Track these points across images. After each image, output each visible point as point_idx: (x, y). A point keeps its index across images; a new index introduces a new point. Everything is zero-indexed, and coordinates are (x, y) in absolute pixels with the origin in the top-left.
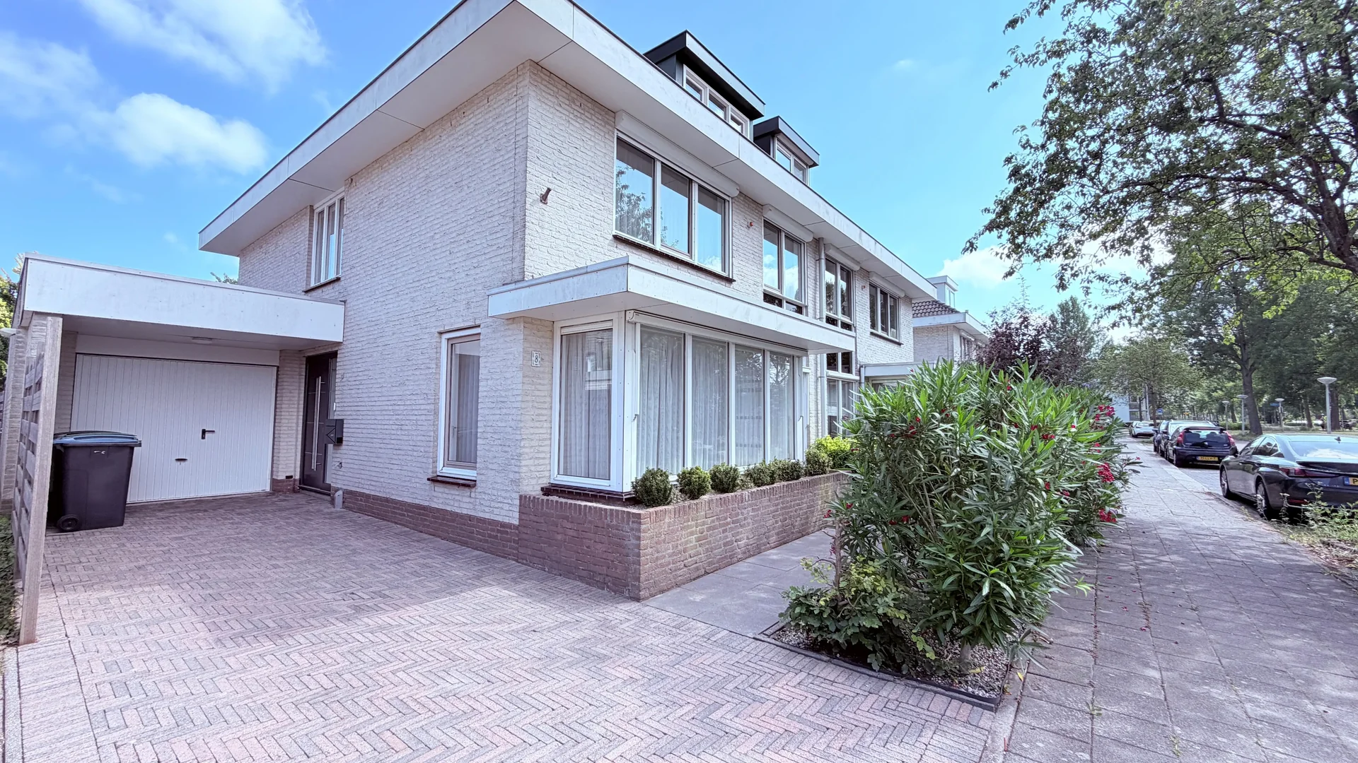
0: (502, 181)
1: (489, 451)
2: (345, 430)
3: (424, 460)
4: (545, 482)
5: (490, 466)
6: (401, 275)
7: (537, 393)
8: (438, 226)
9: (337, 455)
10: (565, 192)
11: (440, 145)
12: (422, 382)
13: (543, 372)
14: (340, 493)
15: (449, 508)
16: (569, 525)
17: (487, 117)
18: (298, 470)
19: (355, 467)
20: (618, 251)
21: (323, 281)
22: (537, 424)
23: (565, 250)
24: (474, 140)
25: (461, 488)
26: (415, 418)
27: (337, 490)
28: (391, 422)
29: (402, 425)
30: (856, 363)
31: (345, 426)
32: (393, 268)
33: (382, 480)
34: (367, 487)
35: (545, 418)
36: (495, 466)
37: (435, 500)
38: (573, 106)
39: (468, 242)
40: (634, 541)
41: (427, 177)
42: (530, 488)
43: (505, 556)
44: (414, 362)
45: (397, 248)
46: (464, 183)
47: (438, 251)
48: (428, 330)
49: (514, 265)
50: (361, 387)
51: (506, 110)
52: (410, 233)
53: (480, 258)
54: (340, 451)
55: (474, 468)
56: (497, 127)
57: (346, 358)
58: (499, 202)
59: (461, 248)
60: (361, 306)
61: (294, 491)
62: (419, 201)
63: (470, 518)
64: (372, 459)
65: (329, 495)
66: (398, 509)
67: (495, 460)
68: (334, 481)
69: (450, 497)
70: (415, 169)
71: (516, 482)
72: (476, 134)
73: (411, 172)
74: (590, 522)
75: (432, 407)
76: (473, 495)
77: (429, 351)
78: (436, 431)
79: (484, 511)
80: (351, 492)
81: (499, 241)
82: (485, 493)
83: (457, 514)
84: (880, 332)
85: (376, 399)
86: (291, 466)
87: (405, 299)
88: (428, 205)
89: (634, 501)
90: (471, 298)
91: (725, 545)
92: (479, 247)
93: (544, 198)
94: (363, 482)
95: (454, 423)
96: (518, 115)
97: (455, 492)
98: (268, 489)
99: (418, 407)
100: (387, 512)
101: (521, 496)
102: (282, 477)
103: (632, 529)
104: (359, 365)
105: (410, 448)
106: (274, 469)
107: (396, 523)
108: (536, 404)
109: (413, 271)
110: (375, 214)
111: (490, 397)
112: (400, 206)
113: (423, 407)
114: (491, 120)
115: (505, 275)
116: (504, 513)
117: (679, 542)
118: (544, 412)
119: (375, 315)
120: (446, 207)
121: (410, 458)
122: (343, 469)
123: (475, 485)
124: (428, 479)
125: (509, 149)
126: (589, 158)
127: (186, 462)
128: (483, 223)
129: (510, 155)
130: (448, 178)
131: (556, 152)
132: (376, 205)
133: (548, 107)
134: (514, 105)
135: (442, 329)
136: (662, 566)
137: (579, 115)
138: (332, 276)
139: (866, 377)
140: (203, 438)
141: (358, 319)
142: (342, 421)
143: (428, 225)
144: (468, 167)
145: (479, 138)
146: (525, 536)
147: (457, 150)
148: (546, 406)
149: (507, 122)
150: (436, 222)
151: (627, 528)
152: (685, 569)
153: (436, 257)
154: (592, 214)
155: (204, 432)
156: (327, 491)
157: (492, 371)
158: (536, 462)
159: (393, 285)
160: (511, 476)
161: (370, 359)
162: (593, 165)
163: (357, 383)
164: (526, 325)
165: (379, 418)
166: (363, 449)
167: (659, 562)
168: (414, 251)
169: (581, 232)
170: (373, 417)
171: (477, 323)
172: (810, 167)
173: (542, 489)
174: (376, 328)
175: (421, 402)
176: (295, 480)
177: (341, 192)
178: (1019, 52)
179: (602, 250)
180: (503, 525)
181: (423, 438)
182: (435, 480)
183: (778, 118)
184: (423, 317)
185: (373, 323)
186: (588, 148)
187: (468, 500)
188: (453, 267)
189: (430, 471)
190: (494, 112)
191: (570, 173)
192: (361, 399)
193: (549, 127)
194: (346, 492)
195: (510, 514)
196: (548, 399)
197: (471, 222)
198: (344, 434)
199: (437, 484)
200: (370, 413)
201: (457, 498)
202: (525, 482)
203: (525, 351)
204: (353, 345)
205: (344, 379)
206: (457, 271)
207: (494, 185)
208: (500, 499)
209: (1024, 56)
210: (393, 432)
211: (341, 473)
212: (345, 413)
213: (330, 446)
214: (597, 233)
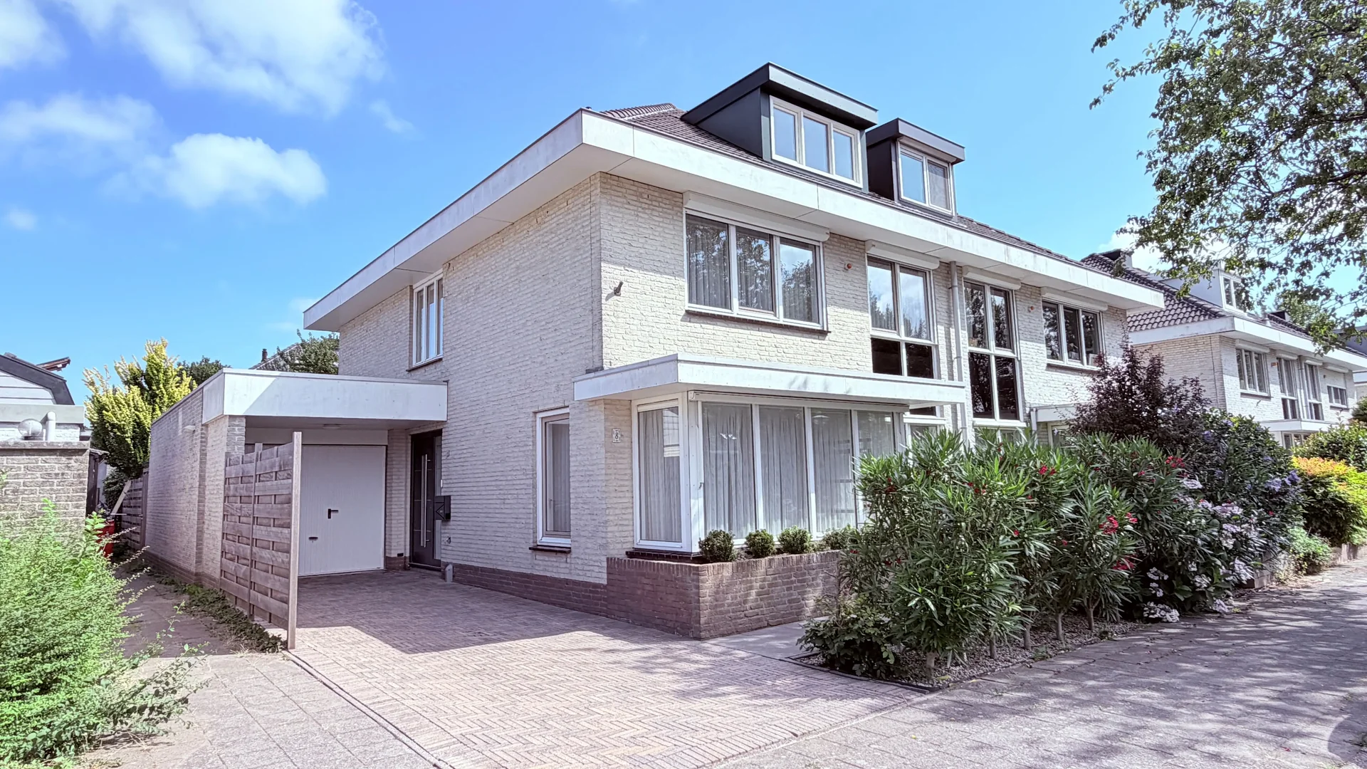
0: (582, 277)
1: (581, 520)
2: (452, 506)
3: (526, 531)
4: (629, 547)
5: (582, 533)
6: (498, 358)
7: (619, 466)
8: (530, 314)
9: (446, 531)
10: (637, 280)
11: (529, 239)
12: (521, 459)
13: (625, 448)
14: (450, 567)
15: (548, 574)
16: (645, 581)
17: (567, 218)
18: (408, 547)
19: (464, 541)
20: (692, 324)
21: (424, 360)
22: (621, 494)
23: (639, 333)
24: (557, 238)
25: (559, 554)
26: (516, 492)
27: (447, 565)
28: (495, 497)
29: (504, 499)
30: (1024, 406)
31: (452, 502)
32: (491, 351)
33: (488, 552)
34: (475, 560)
35: (627, 488)
36: (586, 533)
37: (537, 568)
38: (641, 200)
39: (556, 330)
40: (694, 590)
41: (518, 268)
42: (616, 552)
43: (597, 613)
44: (513, 440)
45: (494, 332)
46: (550, 276)
47: (530, 337)
48: (524, 410)
49: (595, 353)
50: (465, 464)
51: (583, 214)
52: (504, 319)
53: (566, 346)
54: (447, 527)
55: (569, 536)
56: (576, 229)
57: (450, 437)
58: (580, 296)
59: (550, 336)
60: (463, 386)
61: (405, 568)
62: (512, 289)
63: (567, 581)
64: (479, 533)
65: (439, 570)
66: (504, 578)
67: (586, 528)
68: (443, 556)
69: (549, 563)
70: (507, 260)
71: (604, 546)
72: (559, 232)
73: (504, 262)
74: (662, 577)
75: (531, 481)
76: (568, 560)
77: (526, 429)
78: (535, 504)
79: (579, 575)
80: (461, 566)
81: (582, 331)
82: (578, 558)
83: (555, 579)
84: (1067, 362)
85: (480, 475)
86: (401, 546)
87: (503, 381)
88: (520, 294)
89: (701, 559)
90: (560, 382)
91: (790, 602)
92: (565, 336)
93: (617, 291)
94: (471, 555)
95: (550, 496)
96: (592, 220)
97: (553, 558)
98: (382, 567)
99: (518, 482)
100: (495, 582)
101: (608, 559)
102: (394, 555)
103: (693, 580)
104: (463, 443)
105: (513, 520)
106: (387, 547)
107: (503, 592)
108: (617, 477)
109: (509, 354)
110: (472, 298)
111: (580, 471)
112: (494, 292)
113: (522, 482)
114: (570, 221)
115: (587, 362)
116: (594, 574)
117: (739, 594)
118: (626, 483)
119: (476, 395)
120: (536, 297)
121: (512, 530)
122: (451, 544)
123: (570, 552)
124: (530, 549)
125: (587, 249)
126: (658, 244)
127: (317, 541)
128: (568, 314)
129: (587, 255)
130: (536, 271)
131: (627, 247)
132: (473, 290)
133: (617, 209)
134: (589, 211)
135: (536, 410)
136: (721, 613)
137: (646, 206)
138: (433, 356)
139: (1038, 424)
140: (329, 517)
141: (460, 398)
142: (449, 497)
143: (520, 313)
144: (553, 262)
145: (561, 236)
146: (612, 594)
147: (543, 245)
148: (627, 477)
149: (584, 224)
150: (527, 310)
151: (688, 579)
152: (746, 619)
153: (530, 343)
154: (664, 295)
155: (330, 511)
156: (438, 568)
157: (580, 447)
158: (621, 528)
159: (491, 367)
160: (600, 541)
161: (474, 437)
162: (662, 249)
163: (462, 460)
164: (607, 406)
165: (484, 493)
166: (470, 523)
167: (718, 609)
168: (509, 335)
169: (653, 314)
170: (478, 493)
171: (566, 404)
172: (953, 164)
173: (627, 553)
174: (478, 407)
175: (521, 477)
176: (405, 557)
177: (439, 273)
178: (1119, 66)
179: (675, 327)
180: (596, 586)
181: (524, 511)
182: (536, 549)
183: (897, 121)
184: (519, 398)
185: (475, 403)
186: (657, 234)
187: (563, 565)
188: (544, 353)
189: (531, 541)
190: (572, 215)
191: (641, 262)
192: (467, 476)
193: (619, 225)
194: (455, 566)
195: (600, 575)
196: (629, 471)
197: (557, 313)
198: (452, 510)
199: (538, 553)
200: (475, 489)
201: (556, 564)
202: (612, 547)
203: (606, 429)
204: (457, 424)
205: (449, 458)
206: (547, 356)
207: (575, 280)
208: (592, 563)
209: (1124, 70)
210: (498, 506)
211: (450, 548)
212: (451, 490)
213: (438, 522)
214: (671, 311)
